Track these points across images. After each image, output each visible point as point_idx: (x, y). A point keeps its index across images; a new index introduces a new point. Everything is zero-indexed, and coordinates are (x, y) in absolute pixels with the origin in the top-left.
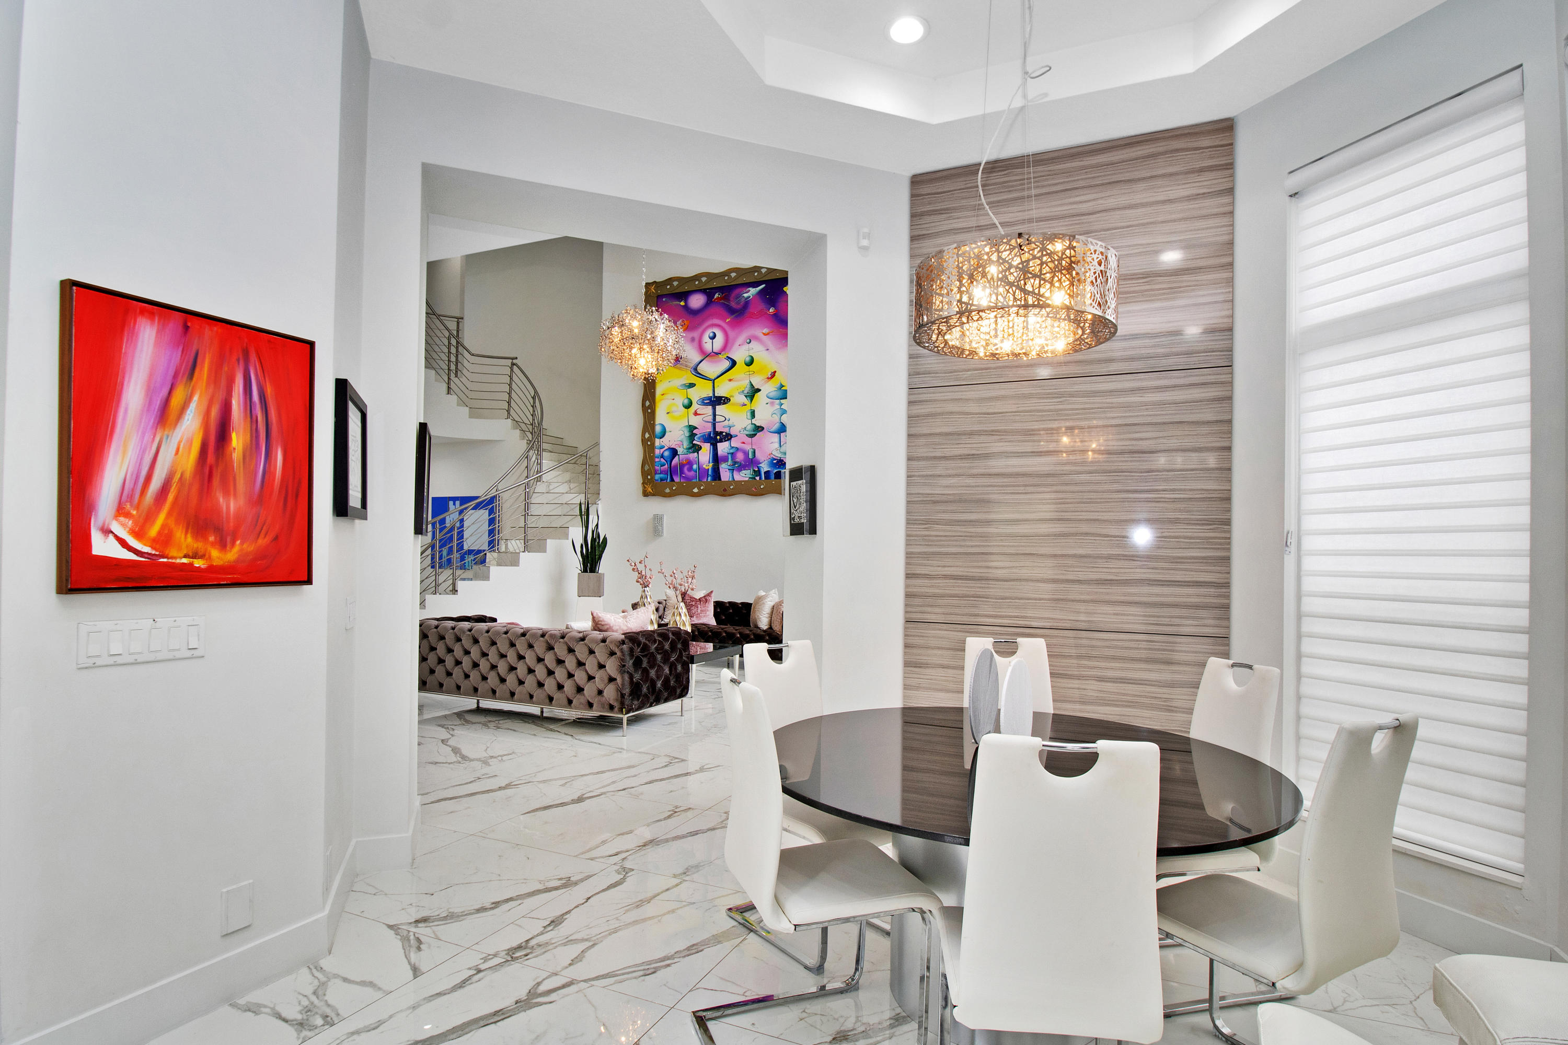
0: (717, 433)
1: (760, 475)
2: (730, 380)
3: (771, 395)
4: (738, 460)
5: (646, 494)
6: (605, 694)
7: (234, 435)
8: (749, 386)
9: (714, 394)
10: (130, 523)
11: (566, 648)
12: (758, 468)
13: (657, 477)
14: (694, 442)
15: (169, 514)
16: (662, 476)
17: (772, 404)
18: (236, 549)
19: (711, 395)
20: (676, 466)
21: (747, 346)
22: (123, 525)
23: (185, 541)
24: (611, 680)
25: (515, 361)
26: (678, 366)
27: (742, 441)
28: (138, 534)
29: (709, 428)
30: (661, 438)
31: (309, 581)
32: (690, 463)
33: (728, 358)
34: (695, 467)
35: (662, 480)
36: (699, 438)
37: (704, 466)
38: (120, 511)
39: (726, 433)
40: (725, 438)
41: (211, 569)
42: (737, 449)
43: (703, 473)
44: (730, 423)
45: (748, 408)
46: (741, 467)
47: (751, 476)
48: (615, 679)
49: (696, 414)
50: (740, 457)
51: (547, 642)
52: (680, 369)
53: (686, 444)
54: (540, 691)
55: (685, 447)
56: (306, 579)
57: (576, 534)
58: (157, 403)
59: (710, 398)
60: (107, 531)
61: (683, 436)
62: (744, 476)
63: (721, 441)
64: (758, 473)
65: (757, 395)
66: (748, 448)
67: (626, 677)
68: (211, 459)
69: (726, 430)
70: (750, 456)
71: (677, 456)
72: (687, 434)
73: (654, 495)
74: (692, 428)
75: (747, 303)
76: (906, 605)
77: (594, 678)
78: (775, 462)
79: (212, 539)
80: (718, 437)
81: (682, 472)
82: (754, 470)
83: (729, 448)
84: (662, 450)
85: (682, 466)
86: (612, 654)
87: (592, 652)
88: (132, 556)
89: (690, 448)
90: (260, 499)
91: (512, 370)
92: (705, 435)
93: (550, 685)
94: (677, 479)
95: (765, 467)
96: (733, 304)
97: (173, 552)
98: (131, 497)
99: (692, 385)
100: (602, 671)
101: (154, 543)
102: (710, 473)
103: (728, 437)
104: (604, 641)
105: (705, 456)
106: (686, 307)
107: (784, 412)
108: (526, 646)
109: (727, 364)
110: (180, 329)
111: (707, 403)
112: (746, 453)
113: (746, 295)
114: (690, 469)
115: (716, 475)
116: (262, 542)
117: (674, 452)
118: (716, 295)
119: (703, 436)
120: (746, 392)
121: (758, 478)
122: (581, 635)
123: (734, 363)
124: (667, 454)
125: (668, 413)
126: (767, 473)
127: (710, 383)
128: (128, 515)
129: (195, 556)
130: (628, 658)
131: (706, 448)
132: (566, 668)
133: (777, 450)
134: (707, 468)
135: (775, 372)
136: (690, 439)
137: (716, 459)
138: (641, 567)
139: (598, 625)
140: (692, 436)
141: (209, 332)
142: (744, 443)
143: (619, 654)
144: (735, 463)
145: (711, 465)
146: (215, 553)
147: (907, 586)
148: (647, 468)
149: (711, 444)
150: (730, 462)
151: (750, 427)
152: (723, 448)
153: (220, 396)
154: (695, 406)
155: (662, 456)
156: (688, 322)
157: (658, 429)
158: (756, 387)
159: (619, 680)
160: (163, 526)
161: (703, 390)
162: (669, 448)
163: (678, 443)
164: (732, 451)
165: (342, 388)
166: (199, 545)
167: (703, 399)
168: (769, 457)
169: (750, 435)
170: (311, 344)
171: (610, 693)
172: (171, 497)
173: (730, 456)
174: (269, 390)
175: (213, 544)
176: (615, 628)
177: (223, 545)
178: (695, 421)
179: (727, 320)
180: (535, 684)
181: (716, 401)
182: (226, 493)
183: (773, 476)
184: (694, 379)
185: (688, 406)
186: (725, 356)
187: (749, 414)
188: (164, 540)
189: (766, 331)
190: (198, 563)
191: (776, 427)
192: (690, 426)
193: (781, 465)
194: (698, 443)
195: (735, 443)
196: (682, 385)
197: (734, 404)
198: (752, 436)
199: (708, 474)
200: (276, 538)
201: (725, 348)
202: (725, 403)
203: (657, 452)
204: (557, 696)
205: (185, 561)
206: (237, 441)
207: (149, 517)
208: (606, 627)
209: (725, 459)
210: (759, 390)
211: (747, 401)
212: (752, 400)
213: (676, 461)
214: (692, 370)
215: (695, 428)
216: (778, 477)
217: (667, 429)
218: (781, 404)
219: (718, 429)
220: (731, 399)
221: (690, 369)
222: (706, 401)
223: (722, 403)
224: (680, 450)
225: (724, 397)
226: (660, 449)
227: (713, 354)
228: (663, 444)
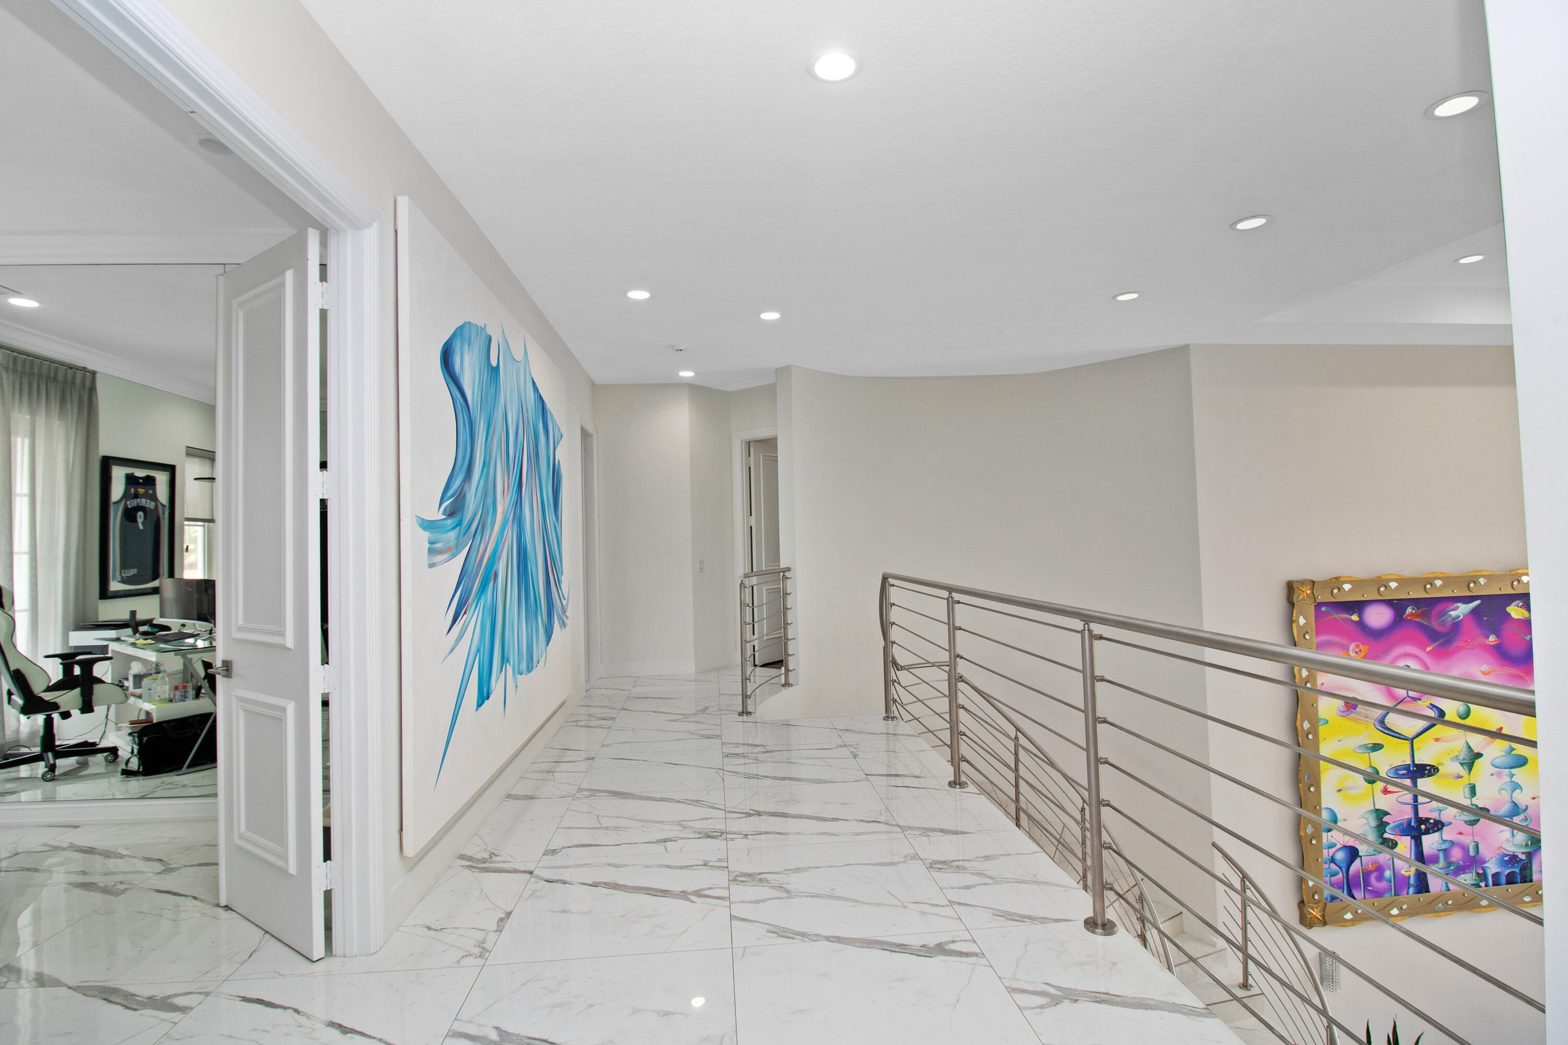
0: (1420, 821)
1: (1486, 879)
2: (1437, 740)
3: (1498, 762)
4: (1453, 859)
8: (1465, 749)
9: (1413, 761)
12: (1483, 870)
13: (1328, 896)
14: (1386, 835)
16: (1333, 891)
17: (1499, 775)
19: (1409, 762)
20: (1357, 876)
26: (1353, 715)
27: (1458, 831)
29: (1408, 814)
30: (1329, 831)
32: (1380, 869)
34: (1388, 874)
35: (1333, 897)
36: (1393, 829)
37: (1403, 872)
39: (1434, 820)
40: (1433, 828)
42: (1453, 843)
43: (1400, 884)
45: (1465, 781)
46: (1461, 870)
47: (1473, 882)
49: (1387, 791)
50: (1456, 855)
52: (1355, 720)
53: (1372, 839)
55: (1370, 843)
59: (1407, 767)
61: (1366, 827)
62: (1461, 883)
63: (1427, 832)
64: (1483, 876)
65: (1478, 763)
66: (1467, 840)
69: (1434, 815)
70: (1472, 853)
71: (1358, 860)
72: (1373, 823)
74: (1380, 814)
75: (1457, 625)
78: (1506, 858)
80: (1423, 827)
81: (1367, 883)
82: (1478, 874)
83: (1440, 841)
84: (1332, 851)
85: (1367, 874)
89: (1380, 845)
92: (1402, 824)
94: (1358, 894)
95: (1492, 867)
96: (1435, 624)
99: (1377, 747)
102: (1412, 881)
103: (1438, 826)
106: (1361, 624)
107: (1516, 786)
111: (1403, 774)
112: (1465, 849)
113: (1453, 613)
114: (1380, 878)
115: (1422, 885)
117: (1353, 853)
118: (1409, 610)
119: (1398, 826)
120: (1461, 758)
121: (1482, 884)
123: (1441, 715)
124: (1340, 856)
125: (1339, 791)
126: (1496, 876)
127: (1407, 744)
131: (1405, 845)
133: (1508, 841)
134: (1407, 874)
135: (1501, 729)
136: (1379, 831)
137: (1422, 861)
140: (1381, 826)
142: (1461, 833)
144: (1449, 864)
145: (1413, 869)
149: (1412, 837)
150: (1442, 863)
152: (1430, 842)
154: (1384, 780)
155: (1332, 860)
156: (1367, 647)
157: (1325, 816)
158: (1476, 751)
161: (1396, 755)
162: (1344, 847)
164: (1444, 847)
167: (1397, 769)
168: (1498, 852)
169: (1470, 821)
173: (1441, 855)
178: (1384, 803)
179: (1428, 649)
181: (1421, 771)
183: (1503, 880)
184: (1380, 738)
186: (1427, 704)
187: (1467, 791)
189: (1485, 668)
192: (1377, 810)
193: (1515, 863)
194: (1392, 837)
195: (1448, 834)
196: (1360, 747)
197: (1446, 776)
198: (1472, 823)
199: (1409, 884)
202: (1430, 775)
203: (1326, 854)
209: (1434, 860)
210: (1479, 755)
211: (1462, 771)
212: (1470, 770)
213: (1356, 865)
214: (1376, 723)
215: (1386, 813)
216: (1511, 880)
217: (1339, 817)
218: (1512, 775)
219: (1422, 814)
220: (1440, 768)
221: (1373, 721)
222: (1400, 772)
223: (1426, 774)
224: (1363, 849)
225: (1429, 765)
226: (1329, 848)
227: (1408, 699)
228: (1333, 840)
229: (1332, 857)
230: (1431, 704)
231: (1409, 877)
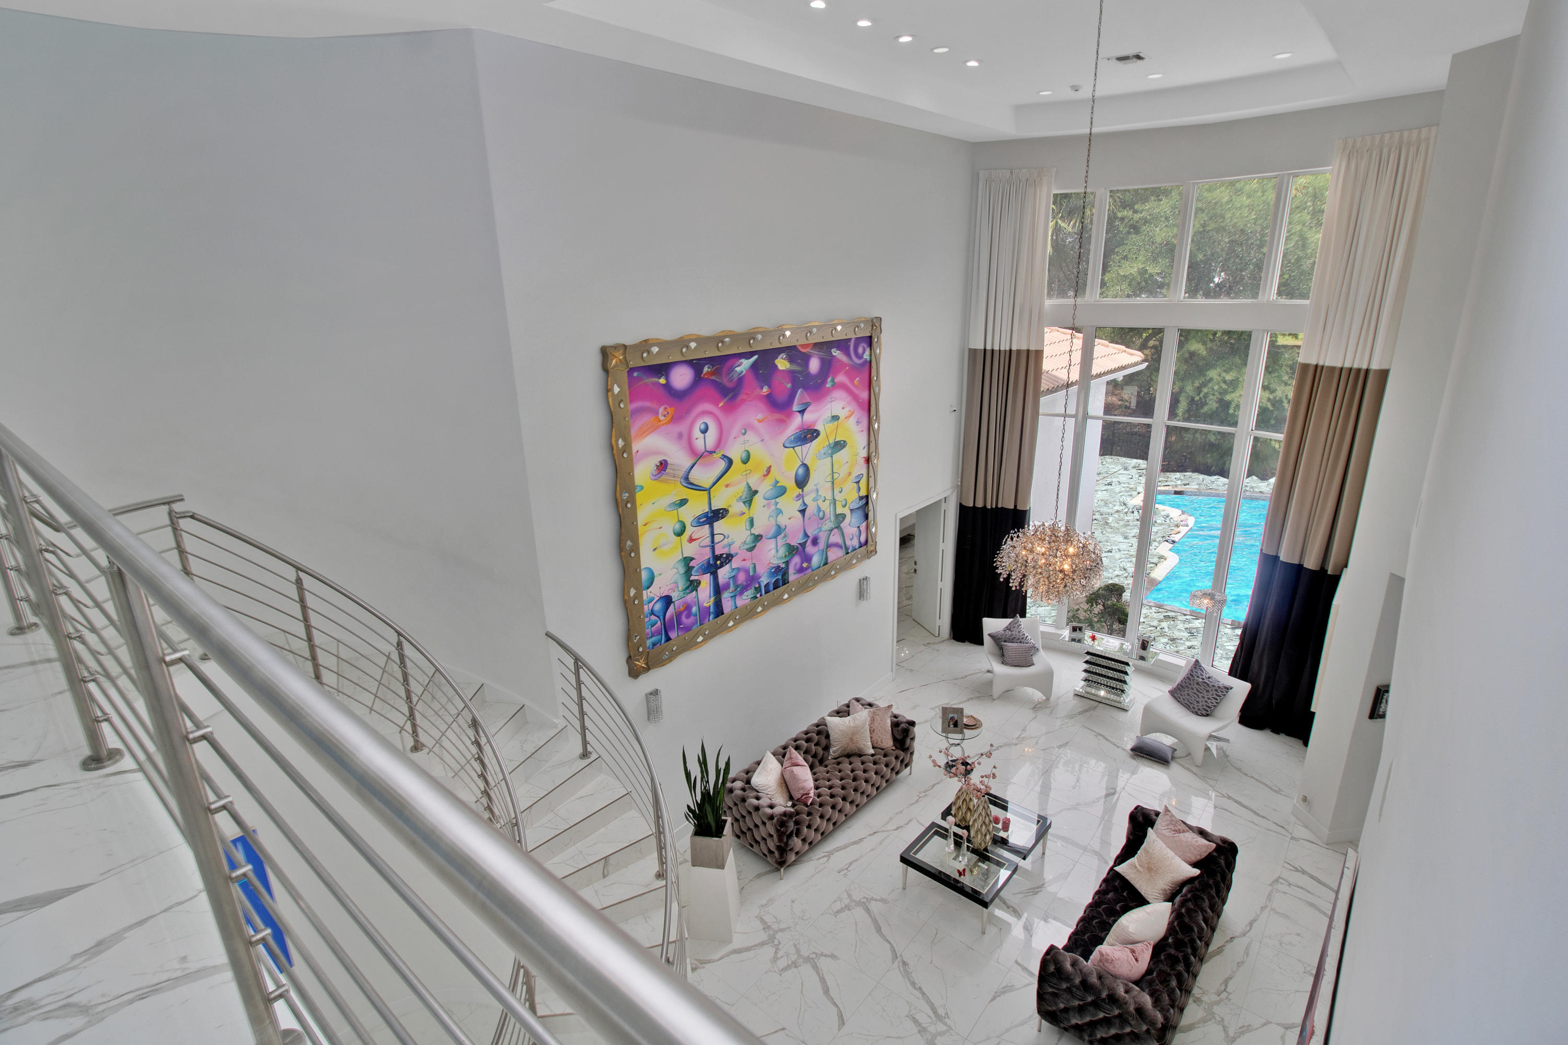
0: (717, 558)
1: (760, 591)
2: (727, 486)
4: (739, 582)
5: (634, 672)
8: (746, 489)
9: (711, 508)
12: (759, 584)
13: (649, 642)
14: (692, 578)
16: (654, 639)
17: (768, 505)
19: (707, 509)
20: (672, 619)
21: (741, 439)
25: (177, 507)
26: (664, 477)
27: (742, 559)
29: (707, 554)
30: (648, 588)
32: (688, 608)
33: (724, 457)
34: (694, 609)
35: (654, 645)
36: (697, 571)
37: (705, 605)
39: (727, 554)
40: (725, 561)
42: (739, 569)
43: (703, 615)
44: (730, 540)
45: (746, 517)
46: (745, 588)
47: (752, 596)
49: (691, 540)
50: (742, 578)
52: (665, 481)
53: (682, 584)
55: (680, 588)
59: (706, 515)
61: (677, 575)
62: (745, 599)
63: (722, 566)
64: (758, 589)
65: (755, 499)
66: (748, 564)
70: (751, 574)
71: (672, 605)
72: (682, 570)
73: (648, 669)
74: (687, 561)
75: (741, 380)
78: (773, 570)
80: (718, 562)
81: (679, 623)
82: (756, 588)
83: (730, 571)
84: (651, 605)
85: (679, 615)
89: (688, 588)
91: (176, 530)
92: (703, 565)
94: (673, 635)
95: (764, 580)
96: (725, 381)
99: (683, 502)
102: (712, 610)
103: (729, 558)
105: (705, 594)
106: (668, 387)
107: (779, 512)
109: (722, 465)
111: (704, 522)
112: (747, 571)
113: (738, 369)
114: (689, 615)
115: (719, 610)
117: (668, 601)
118: (706, 369)
119: (701, 567)
120: (743, 497)
121: (758, 596)
123: (730, 463)
124: (658, 607)
125: (655, 549)
126: (767, 585)
127: (705, 494)
131: (706, 581)
133: (774, 556)
134: (707, 605)
135: (770, 467)
136: (686, 576)
137: (718, 590)
140: (689, 570)
142: (744, 560)
144: (737, 586)
145: (712, 599)
148: (636, 637)
149: (711, 573)
150: (731, 588)
151: (749, 539)
152: (724, 573)
154: (689, 530)
155: (652, 613)
156: (673, 409)
157: (644, 575)
158: (754, 489)
161: (698, 506)
162: (661, 598)
163: (670, 587)
164: (733, 574)
167: (699, 518)
168: (768, 567)
169: (750, 548)
173: (731, 582)
178: (690, 550)
179: (721, 405)
183: (771, 587)
184: (685, 493)
185: (682, 531)
186: (720, 455)
187: (748, 524)
189: (760, 416)
191: (773, 531)
192: (685, 558)
193: (778, 572)
194: (696, 578)
195: (735, 563)
196: (670, 505)
197: (733, 515)
198: (751, 549)
199: (709, 613)
201: (719, 443)
202: (722, 517)
203: (647, 609)
209: (726, 587)
210: (756, 492)
211: (743, 508)
212: (750, 506)
213: (671, 610)
214: (682, 480)
215: (692, 559)
216: (776, 586)
217: (655, 573)
218: (777, 503)
219: (717, 553)
220: (730, 509)
221: (679, 480)
222: (701, 520)
223: (719, 517)
224: (675, 596)
225: (722, 509)
226: (649, 603)
227: (706, 453)
228: (652, 595)
229: (652, 610)
230: (723, 455)
231: (710, 606)
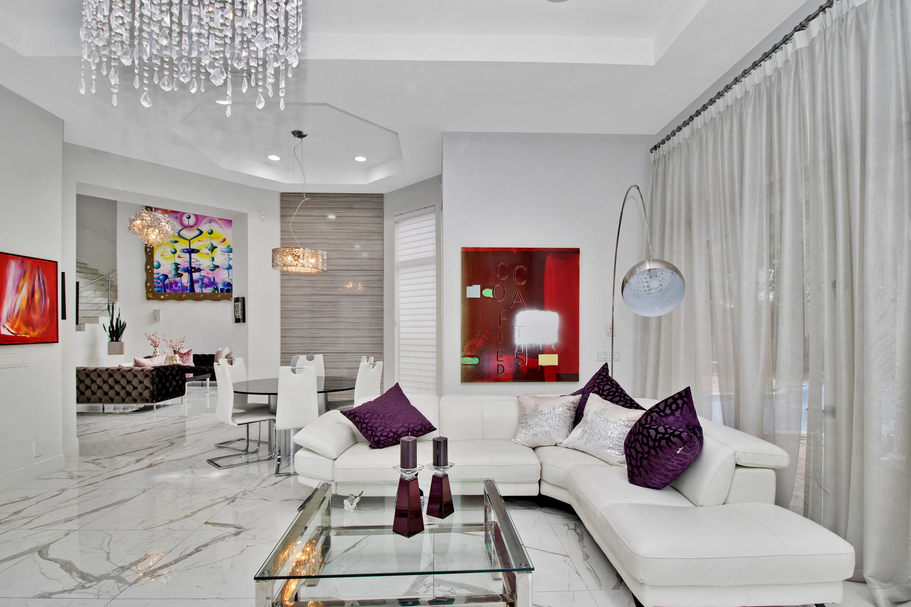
0: (192, 268)
2: (200, 241)
3: (223, 250)
4: (204, 282)
5: (148, 298)
6: (144, 394)
7: (36, 295)
8: (210, 245)
9: (190, 248)
10: (10, 324)
11: (121, 375)
12: (217, 286)
13: (155, 289)
14: (178, 272)
15: (20, 321)
16: (158, 289)
17: (224, 255)
18: (37, 331)
19: (188, 247)
20: (167, 284)
21: (209, 224)
22: (8, 325)
23: (24, 329)
24: (147, 388)
27: (207, 272)
28: (12, 327)
29: (187, 265)
30: (157, 269)
31: (57, 342)
32: (176, 283)
33: (198, 229)
34: (179, 285)
35: (158, 291)
36: (181, 270)
37: (185, 285)
38: (8, 321)
39: (197, 268)
40: (197, 271)
41: (31, 338)
42: (204, 277)
43: (184, 288)
44: (200, 263)
45: (210, 256)
46: (207, 286)
47: (212, 291)
48: (149, 388)
49: (179, 257)
50: (206, 280)
51: (109, 373)
53: (173, 272)
54: (105, 397)
55: (173, 274)
56: (56, 341)
57: (105, 320)
58: (16, 286)
59: (188, 249)
60: (4, 327)
61: (171, 268)
62: (209, 290)
63: (195, 272)
64: (217, 289)
65: (215, 250)
66: (210, 276)
67: (155, 386)
68: (30, 303)
69: (197, 266)
70: (212, 280)
71: (168, 279)
72: (174, 267)
73: (153, 299)
74: (177, 265)
76: (281, 347)
77: (137, 388)
78: (226, 284)
79: (31, 328)
80: (193, 270)
81: (171, 287)
82: (214, 288)
84: (158, 275)
85: (171, 284)
86: (147, 376)
87: (135, 376)
88: (11, 334)
89: (176, 275)
90: (43, 316)
92: (185, 268)
93: (112, 393)
94: (168, 291)
95: (220, 286)
97: (21, 333)
98: (10, 316)
99: (176, 242)
100: (142, 385)
101: (16, 330)
102: (188, 288)
103: (199, 270)
104: (142, 370)
105: (185, 279)
107: (230, 259)
108: (97, 375)
109: (197, 232)
110: (21, 262)
111: (186, 252)
112: (210, 279)
114: (176, 286)
115: (192, 289)
116: (44, 329)
117: (166, 277)
119: (183, 269)
120: (209, 247)
121: (216, 292)
122: (129, 369)
123: (201, 232)
124: (161, 277)
125: (161, 256)
126: (222, 290)
127: (188, 242)
128: (9, 321)
129: (26, 334)
130: (155, 377)
131: (186, 276)
132: (121, 384)
133: (227, 278)
134: (186, 285)
135: (225, 239)
137: (192, 282)
138: (153, 338)
139: (137, 364)
140: (177, 269)
141: (29, 262)
142: (208, 274)
143: (151, 376)
144: (203, 284)
145: (189, 284)
146: (32, 333)
147: (281, 341)
148: (149, 284)
149: (189, 273)
150: (200, 283)
151: (211, 266)
152: (196, 276)
153: (32, 282)
154: (179, 253)
155: (158, 278)
157: (155, 264)
158: (215, 246)
159: (151, 388)
160: (18, 325)
161: (183, 245)
162: (163, 275)
163: (169, 272)
164: (201, 277)
165: (63, 274)
166: (27, 330)
167: (184, 250)
168: (223, 281)
170: (56, 262)
171: (146, 394)
172: (20, 315)
173: (200, 280)
174: (45, 279)
175: (31, 330)
176: (147, 365)
177: (34, 330)
178: (178, 261)
180: (103, 393)
181: (191, 251)
182: (34, 313)
183: (225, 291)
184: (178, 239)
185: (175, 252)
186: (196, 228)
187: (211, 259)
188: (18, 330)
190: (27, 336)
191: (227, 266)
192: (176, 263)
193: (229, 285)
194: (181, 273)
195: (202, 273)
196: (170, 241)
197: (202, 253)
198: (213, 270)
200: (48, 328)
201: (196, 224)
202: (196, 252)
203: (155, 276)
204: (116, 398)
205: (24, 335)
206: (37, 296)
207: (14, 322)
208: (142, 365)
209: (197, 281)
210: (216, 247)
211: (209, 252)
212: (212, 252)
213: (167, 281)
214: (176, 234)
215: (179, 264)
216: (227, 291)
217: (161, 264)
218: (229, 255)
219: (193, 266)
220: (202, 251)
224: (170, 276)
225: (196, 249)
227: (188, 226)
228: (159, 272)
231: (187, 287)
